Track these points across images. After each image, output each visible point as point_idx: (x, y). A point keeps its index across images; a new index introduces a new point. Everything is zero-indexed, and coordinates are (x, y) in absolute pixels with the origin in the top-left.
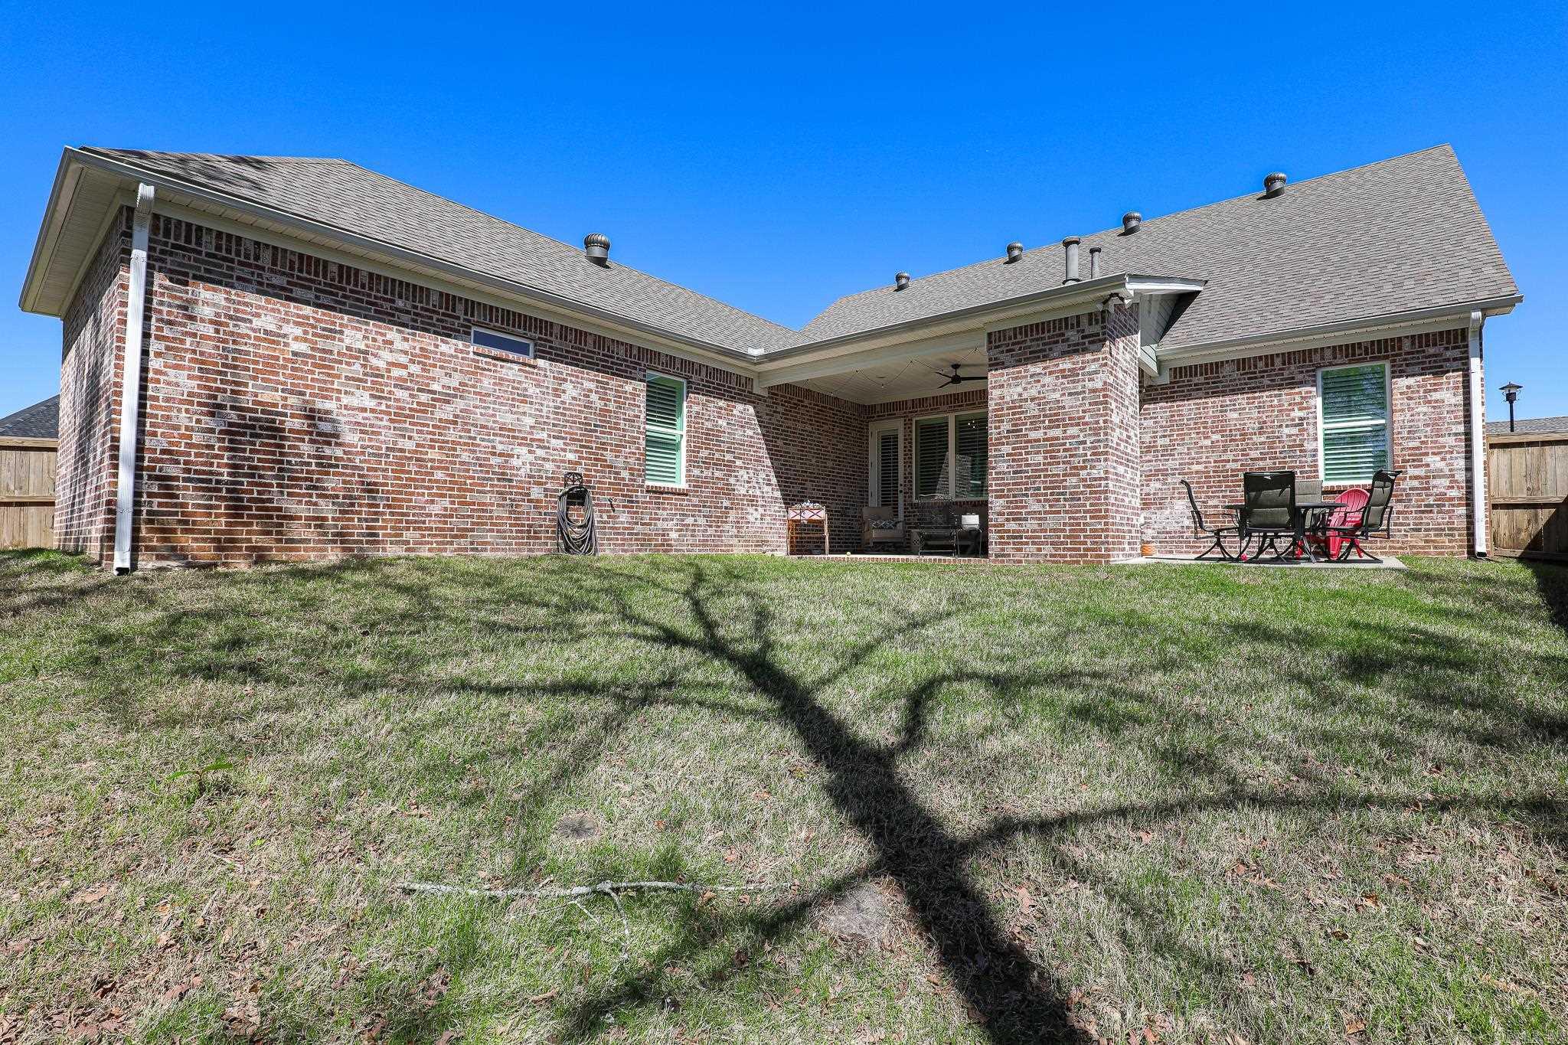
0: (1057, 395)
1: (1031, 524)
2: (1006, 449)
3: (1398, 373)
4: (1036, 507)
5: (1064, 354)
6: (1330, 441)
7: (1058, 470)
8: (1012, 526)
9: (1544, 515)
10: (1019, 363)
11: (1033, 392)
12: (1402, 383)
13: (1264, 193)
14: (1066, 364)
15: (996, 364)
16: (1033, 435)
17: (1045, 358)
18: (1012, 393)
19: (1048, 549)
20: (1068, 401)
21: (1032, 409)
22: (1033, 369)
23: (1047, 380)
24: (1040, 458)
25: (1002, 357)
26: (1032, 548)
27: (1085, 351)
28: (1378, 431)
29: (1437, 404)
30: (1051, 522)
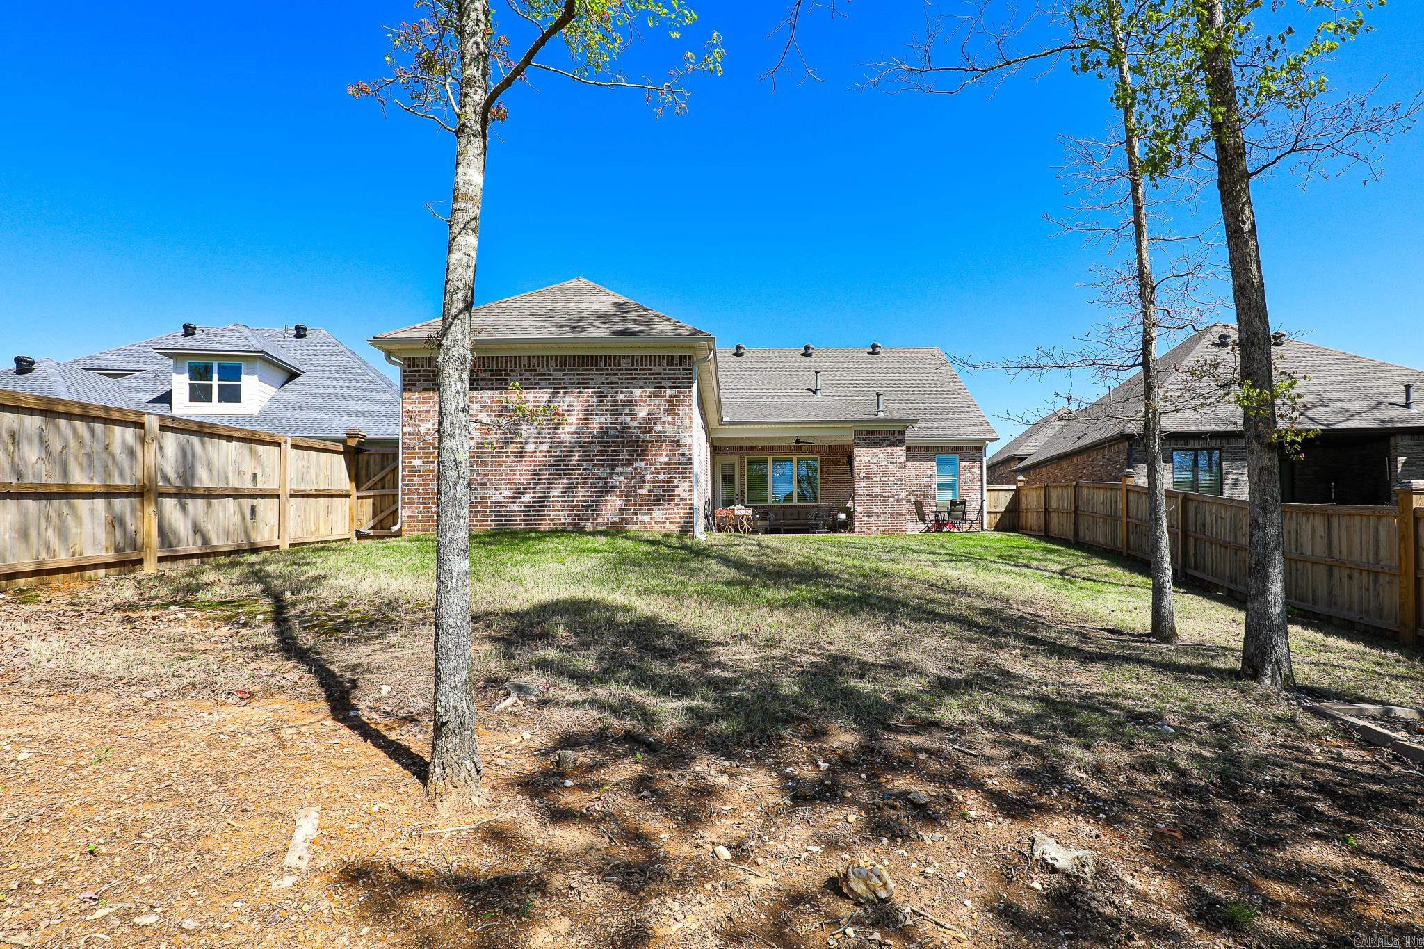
0: (885, 463)
1: (874, 518)
2: (863, 484)
3: (962, 460)
4: (877, 511)
5: (888, 446)
6: (940, 485)
7: (886, 495)
8: (866, 518)
9: (999, 515)
10: (868, 446)
11: (875, 460)
12: (963, 464)
13: (871, 350)
14: (889, 450)
15: (859, 446)
16: (875, 479)
17: (880, 446)
18: (866, 459)
19: (882, 529)
20: (890, 466)
21: (874, 468)
22: (876, 450)
23: (881, 456)
24: (878, 490)
25: (861, 443)
26: (874, 529)
27: (897, 446)
28: (954, 481)
29: (973, 473)
30: (883, 517)
